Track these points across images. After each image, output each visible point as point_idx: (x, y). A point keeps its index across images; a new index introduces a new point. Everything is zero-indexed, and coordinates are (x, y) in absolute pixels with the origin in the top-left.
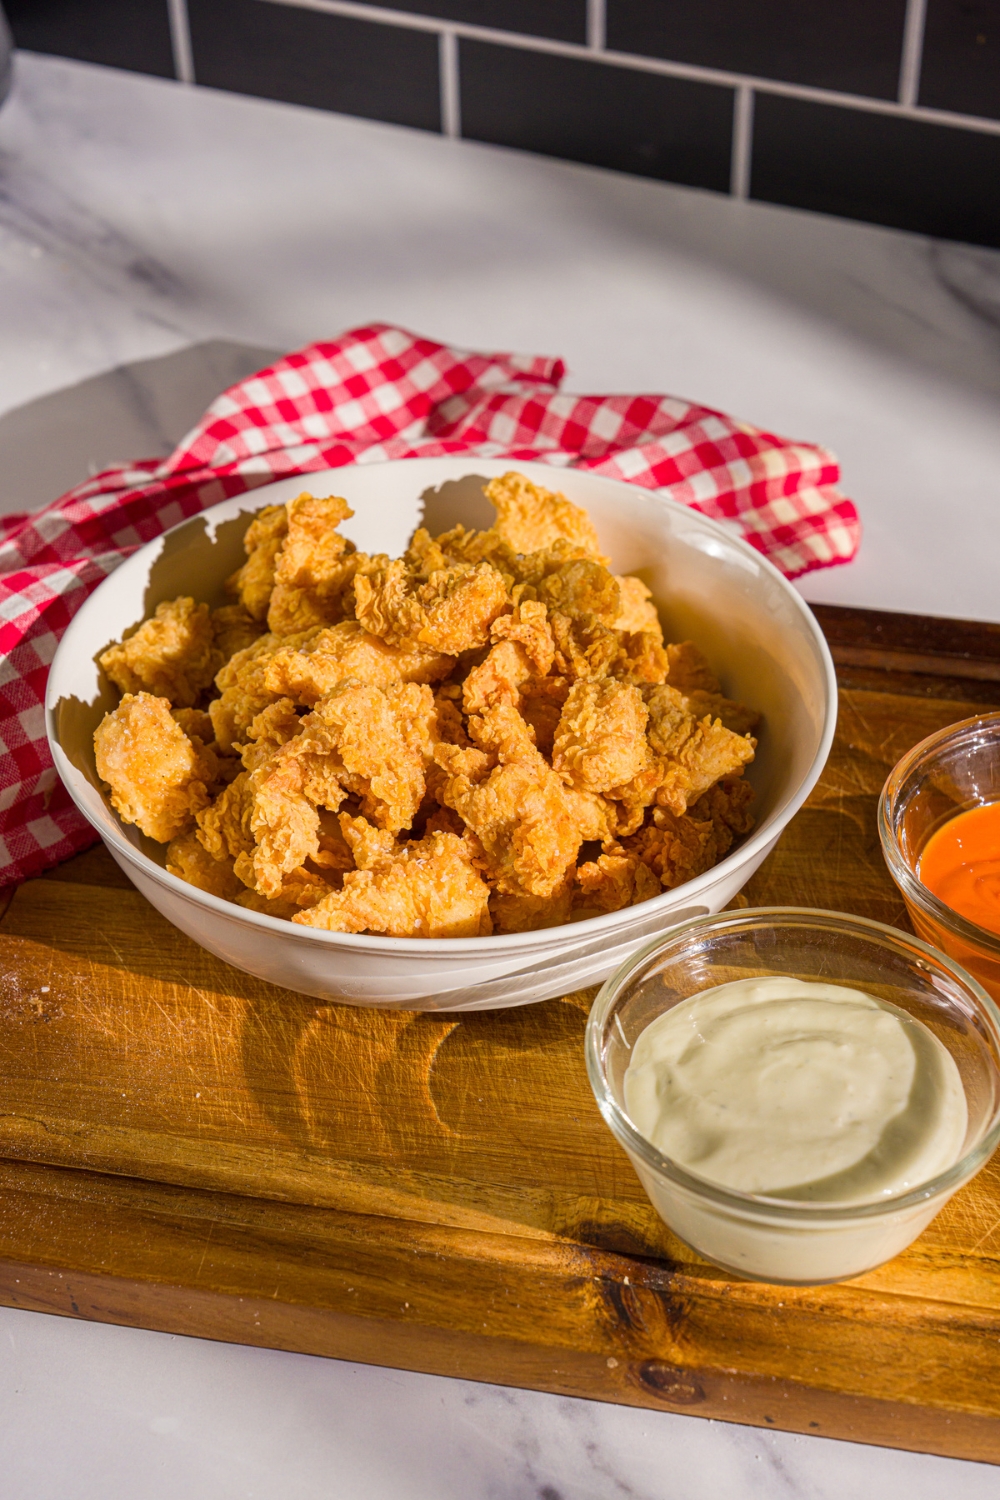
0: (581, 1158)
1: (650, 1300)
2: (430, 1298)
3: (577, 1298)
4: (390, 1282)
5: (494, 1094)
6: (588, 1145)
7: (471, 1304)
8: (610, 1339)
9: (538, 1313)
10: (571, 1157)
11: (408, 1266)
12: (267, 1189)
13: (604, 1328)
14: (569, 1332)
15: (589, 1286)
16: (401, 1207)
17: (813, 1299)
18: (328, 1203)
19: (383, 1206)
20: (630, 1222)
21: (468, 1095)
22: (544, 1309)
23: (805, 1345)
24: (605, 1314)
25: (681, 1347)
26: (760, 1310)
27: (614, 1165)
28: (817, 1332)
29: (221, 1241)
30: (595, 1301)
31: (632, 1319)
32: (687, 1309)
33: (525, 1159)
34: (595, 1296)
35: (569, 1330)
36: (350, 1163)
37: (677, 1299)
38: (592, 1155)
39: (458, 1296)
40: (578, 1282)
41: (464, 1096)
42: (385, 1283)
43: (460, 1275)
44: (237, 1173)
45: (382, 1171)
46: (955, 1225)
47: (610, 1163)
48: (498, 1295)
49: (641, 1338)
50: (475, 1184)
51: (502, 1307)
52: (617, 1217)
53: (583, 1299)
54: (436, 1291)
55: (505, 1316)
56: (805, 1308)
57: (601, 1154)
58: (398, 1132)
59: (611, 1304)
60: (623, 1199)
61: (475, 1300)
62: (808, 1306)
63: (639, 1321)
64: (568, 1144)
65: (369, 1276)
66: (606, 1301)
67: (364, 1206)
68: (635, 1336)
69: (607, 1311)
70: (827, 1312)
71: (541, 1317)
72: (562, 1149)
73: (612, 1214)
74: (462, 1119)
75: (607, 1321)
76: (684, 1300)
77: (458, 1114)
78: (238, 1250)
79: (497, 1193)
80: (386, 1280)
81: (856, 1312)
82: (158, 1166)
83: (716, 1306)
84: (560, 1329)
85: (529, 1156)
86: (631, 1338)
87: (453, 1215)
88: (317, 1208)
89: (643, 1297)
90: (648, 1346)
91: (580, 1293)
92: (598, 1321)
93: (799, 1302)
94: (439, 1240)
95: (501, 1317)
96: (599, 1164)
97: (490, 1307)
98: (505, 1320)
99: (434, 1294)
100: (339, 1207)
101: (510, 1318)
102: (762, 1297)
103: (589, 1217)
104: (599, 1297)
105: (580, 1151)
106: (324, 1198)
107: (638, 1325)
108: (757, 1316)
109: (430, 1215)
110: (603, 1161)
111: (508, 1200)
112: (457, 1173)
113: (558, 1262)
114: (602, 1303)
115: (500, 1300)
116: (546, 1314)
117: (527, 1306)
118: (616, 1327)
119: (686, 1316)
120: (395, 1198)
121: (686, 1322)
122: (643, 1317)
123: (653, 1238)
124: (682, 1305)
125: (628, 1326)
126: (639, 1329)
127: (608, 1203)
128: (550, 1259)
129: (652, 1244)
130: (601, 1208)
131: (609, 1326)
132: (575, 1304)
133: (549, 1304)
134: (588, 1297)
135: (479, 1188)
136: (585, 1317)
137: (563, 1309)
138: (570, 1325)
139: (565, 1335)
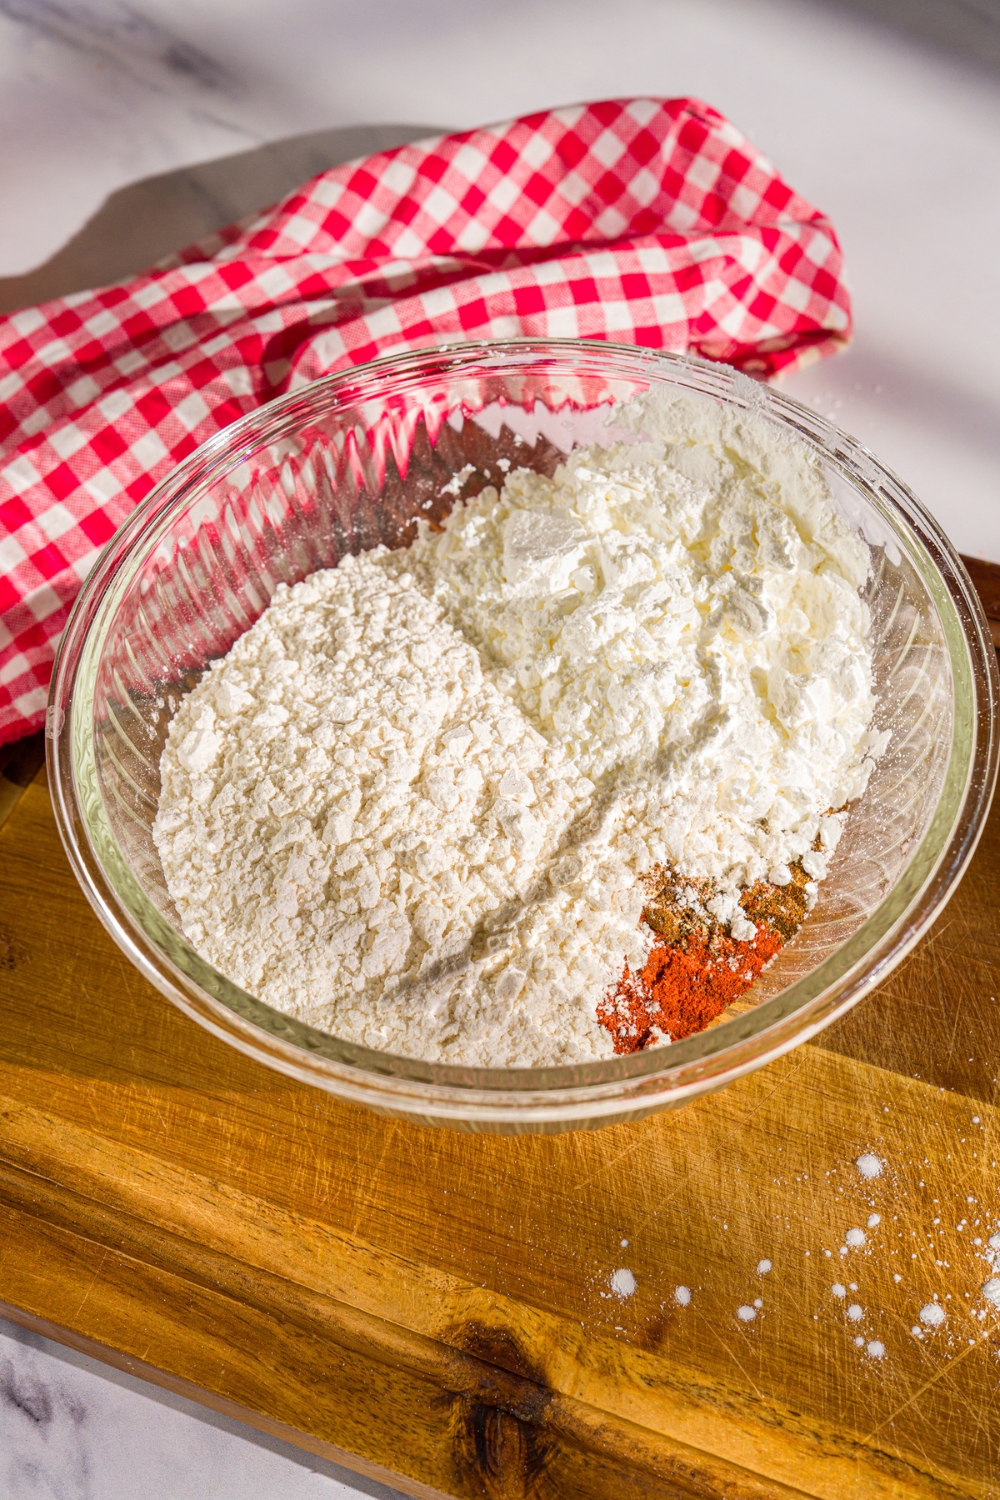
1: (513, 1434)
2: (295, 1391)
3: (441, 1420)
4: (258, 1361)
7: (332, 1407)
8: (460, 1481)
9: (396, 1432)
11: (283, 1345)
12: (169, 1219)
13: (458, 1465)
14: (422, 1464)
15: (456, 1406)
16: (294, 1267)
17: (685, 1461)
18: (223, 1248)
19: (276, 1261)
20: (518, 1330)
21: (396, 1134)
22: (404, 1428)
24: (464, 1447)
26: (625, 1467)
29: (109, 1277)
30: (459, 1426)
31: (489, 1460)
32: (548, 1456)
33: (431, 1227)
34: (460, 1420)
35: (422, 1461)
36: (258, 1200)
37: (541, 1441)
39: (321, 1394)
40: (448, 1398)
41: (391, 1135)
42: (254, 1363)
44: (145, 1193)
45: (286, 1217)
46: (858, 1399)
47: (517, 1249)
48: (361, 1400)
49: (492, 1486)
50: (374, 1250)
51: (364, 1418)
52: (509, 1322)
53: (447, 1424)
54: (302, 1383)
55: (364, 1429)
56: (675, 1470)
58: (315, 1169)
59: (473, 1435)
60: (518, 1298)
61: (338, 1402)
63: (495, 1462)
65: (242, 1350)
66: (469, 1430)
67: (257, 1258)
68: (487, 1482)
69: (468, 1444)
70: (697, 1480)
71: (398, 1439)
73: (503, 1317)
74: (381, 1163)
75: (462, 1458)
76: (549, 1439)
77: (379, 1157)
78: (123, 1292)
79: (393, 1267)
80: (255, 1358)
81: (727, 1485)
82: (72, 1170)
83: (579, 1457)
84: (412, 1457)
85: (437, 1226)
86: (483, 1485)
87: (343, 1288)
88: (212, 1250)
89: (508, 1431)
91: (446, 1414)
92: (454, 1455)
93: (672, 1461)
94: (326, 1310)
95: (358, 1429)
96: (505, 1248)
97: (350, 1415)
98: (361, 1434)
99: (298, 1386)
100: (233, 1253)
101: (365, 1430)
102: (635, 1447)
103: (478, 1316)
104: (463, 1424)
106: (221, 1240)
107: (494, 1469)
108: (618, 1479)
109: (320, 1282)
110: (510, 1245)
111: (401, 1278)
112: (361, 1234)
114: (464, 1432)
115: (362, 1406)
116: (405, 1435)
117: (389, 1420)
118: (471, 1465)
119: (544, 1466)
120: (290, 1254)
121: (543, 1474)
122: (501, 1457)
123: (536, 1356)
124: (545, 1450)
125: (483, 1468)
126: (494, 1474)
127: (502, 1301)
128: (430, 1354)
129: (534, 1363)
130: (493, 1307)
131: (463, 1464)
132: (436, 1428)
133: (409, 1422)
134: (453, 1421)
135: (376, 1257)
136: (441, 1446)
137: (422, 1432)
138: (425, 1455)
139: (416, 1467)
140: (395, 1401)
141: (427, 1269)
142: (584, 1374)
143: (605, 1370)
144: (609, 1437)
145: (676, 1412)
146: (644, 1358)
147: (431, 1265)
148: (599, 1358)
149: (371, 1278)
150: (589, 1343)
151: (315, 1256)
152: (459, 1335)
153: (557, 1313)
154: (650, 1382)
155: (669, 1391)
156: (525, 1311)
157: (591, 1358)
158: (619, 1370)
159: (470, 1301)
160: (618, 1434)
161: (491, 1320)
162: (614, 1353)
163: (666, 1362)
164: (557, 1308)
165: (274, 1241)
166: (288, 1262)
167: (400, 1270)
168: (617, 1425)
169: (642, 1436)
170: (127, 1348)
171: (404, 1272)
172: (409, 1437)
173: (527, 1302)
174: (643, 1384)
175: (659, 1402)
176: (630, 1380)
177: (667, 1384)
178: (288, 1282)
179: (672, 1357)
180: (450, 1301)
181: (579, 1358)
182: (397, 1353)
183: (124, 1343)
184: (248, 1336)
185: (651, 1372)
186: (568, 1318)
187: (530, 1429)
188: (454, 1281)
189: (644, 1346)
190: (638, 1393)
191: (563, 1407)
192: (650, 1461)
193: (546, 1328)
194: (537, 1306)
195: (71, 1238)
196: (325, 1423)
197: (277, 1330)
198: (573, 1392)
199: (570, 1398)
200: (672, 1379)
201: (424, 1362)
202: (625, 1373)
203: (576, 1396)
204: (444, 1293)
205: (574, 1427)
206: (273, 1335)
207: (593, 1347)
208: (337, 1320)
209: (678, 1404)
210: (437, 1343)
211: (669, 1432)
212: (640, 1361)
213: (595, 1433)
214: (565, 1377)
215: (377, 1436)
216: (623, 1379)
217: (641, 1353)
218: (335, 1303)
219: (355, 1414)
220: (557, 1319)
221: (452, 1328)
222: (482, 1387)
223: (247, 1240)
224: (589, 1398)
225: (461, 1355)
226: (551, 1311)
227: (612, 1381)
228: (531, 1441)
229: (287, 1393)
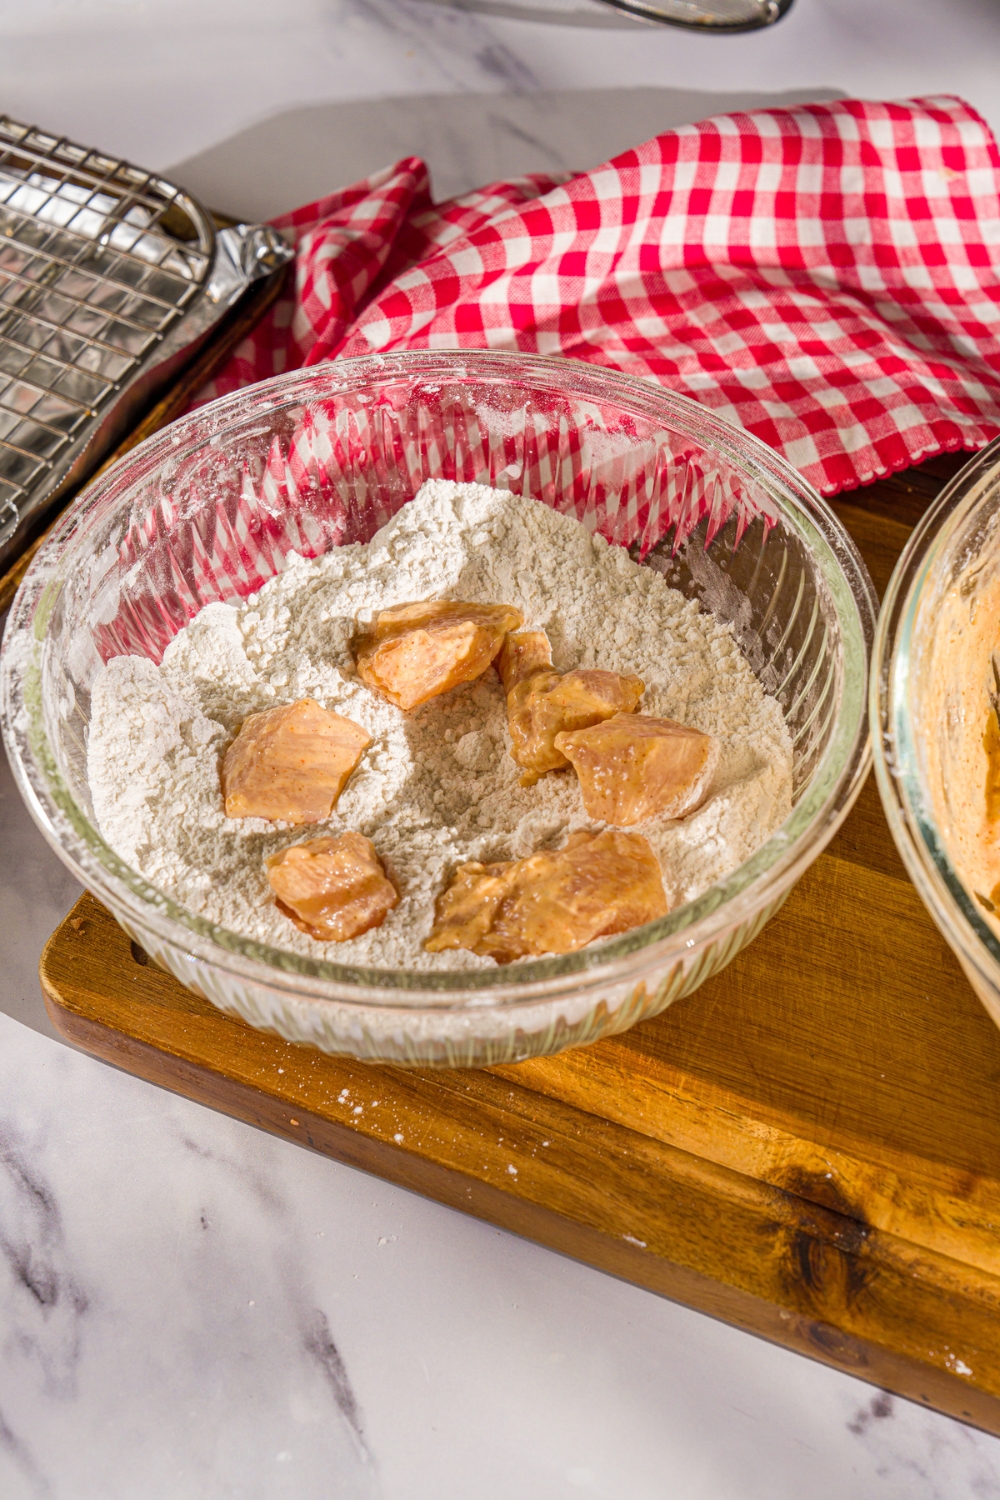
0: (807, 1098)
1: (835, 1259)
2: (629, 1213)
3: (767, 1244)
4: (596, 1189)
5: (741, 1012)
6: (817, 1086)
7: (665, 1227)
8: (788, 1293)
9: (726, 1251)
10: (798, 1095)
11: (617, 1176)
13: (785, 1280)
14: (751, 1278)
15: (781, 1234)
16: (625, 1113)
17: (994, 1292)
18: (557, 1094)
19: (606, 1108)
20: (837, 1175)
21: (716, 1008)
22: (733, 1248)
23: (972, 1341)
24: (789, 1266)
25: (853, 1316)
26: (939, 1293)
27: (837, 1114)
28: (986, 1329)
29: (451, 1112)
30: (784, 1250)
31: (814, 1278)
32: (869, 1278)
33: (753, 1087)
34: (785, 1245)
35: (751, 1275)
37: (861, 1265)
38: (819, 1098)
39: (655, 1217)
40: (772, 1226)
42: (591, 1190)
43: (662, 1196)
45: (614, 1072)
47: (835, 1109)
48: (693, 1225)
49: (817, 1298)
50: (699, 1103)
51: (695, 1238)
52: (827, 1168)
53: (772, 1246)
54: (637, 1207)
55: (694, 1247)
56: (985, 1299)
57: (828, 1098)
58: (640, 1034)
59: (798, 1257)
60: (837, 1149)
61: (671, 1225)
62: (989, 1298)
63: (819, 1280)
64: (799, 1080)
65: (578, 1178)
66: (794, 1255)
67: (590, 1104)
68: (812, 1295)
69: (793, 1264)
71: (728, 1256)
72: (791, 1084)
73: (822, 1164)
75: (789, 1274)
76: (868, 1266)
78: (463, 1124)
79: (718, 1118)
80: (592, 1185)
83: (897, 1281)
84: (743, 1272)
85: (758, 1085)
86: (807, 1297)
87: (671, 1132)
88: (546, 1096)
89: (830, 1256)
90: (820, 1308)
91: (771, 1239)
92: (780, 1272)
93: (982, 1292)
94: (653, 1154)
95: (691, 1247)
96: (823, 1108)
97: (682, 1235)
98: (693, 1251)
99: (634, 1211)
100: (566, 1099)
101: (698, 1249)
102: (947, 1279)
103: (799, 1162)
104: (788, 1247)
105: (808, 1090)
106: (555, 1088)
107: (818, 1285)
108: (934, 1301)
109: (649, 1127)
110: (828, 1106)
111: (725, 1127)
112: (686, 1089)
113: (760, 1199)
114: (789, 1254)
115: (694, 1229)
116: (734, 1254)
117: (719, 1241)
118: (796, 1281)
119: (866, 1285)
120: (620, 1102)
121: (864, 1291)
122: (825, 1277)
123: (855, 1197)
124: (865, 1273)
125: (808, 1284)
126: (818, 1289)
127: (821, 1151)
128: (753, 1195)
129: (853, 1203)
130: (813, 1155)
131: (789, 1279)
132: (764, 1249)
133: (738, 1244)
134: (777, 1245)
135: (701, 1109)
136: (769, 1264)
137: (751, 1252)
138: (753, 1270)
139: (746, 1279)
140: (724, 1226)
141: (750, 1121)
142: (901, 1214)
143: (920, 1212)
144: (923, 1270)
145: (987, 1249)
146: (956, 1204)
147: (753, 1118)
148: (913, 1203)
149: (697, 1127)
150: (904, 1188)
151: (644, 1105)
152: (782, 1177)
153: (874, 1163)
154: (962, 1223)
155: (980, 1232)
156: (844, 1160)
157: (907, 1202)
158: (932, 1212)
159: (792, 1149)
160: (932, 1268)
161: (811, 1166)
162: (928, 1198)
163: (977, 1209)
164: (872, 1159)
165: (604, 1091)
166: (619, 1110)
167: (723, 1120)
168: (931, 1260)
169: (954, 1269)
170: (470, 1171)
171: (729, 1123)
172: (738, 1256)
173: (845, 1153)
174: (956, 1225)
175: (969, 1240)
176: (944, 1221)
177: (978, 1226)
178: (619, 1127)
179: (982, 1204)
180: (772, 1149)
181: (895, 1200)
182: (722, 1193)
183: (467, 1166)
184: (583, 1167)
185: (963, 1216)
186: (885, 1167)
187: (851, 1257)
188: (776, 1132)
189: (956, 1194)
190: (951, 1232)
191: (880, 1243)
192: (961, 1291)
193: (863, 1175)
194: (854, 1156)
195: (411, 1078)
196: (660, 1241)
197: (611, 1164)
198: (890, 1228)
199: (888, 1234)
200: (982, 1222)
201: (746, 1201)
202: (938, 1215)
203: (893, 1232)
204: (767, 1142)
205: (889, 1260)
206: (607, 1168)
207: (909, 1192)
208: (664, 1163)
209: (989, 1243)
210: (760, 1184)
211: (980, 1265)
212: (952, 1206)
213: (910, 1266)
214: (881, 1216)
215: (707, 1253)
216: (937, 1220)
217: (954, 1199)
218: (665, 1147)
219: (688, 1235)
220: (874, 1168)
221: (774, 1171)
222: (803, 1224)
223: (579, 1089)
224: (905, 1234)
225: (784, 1194)
226: (867, 1161)
227: (926, 1221)
228: (851, 1265)
229: (624, 1215)
